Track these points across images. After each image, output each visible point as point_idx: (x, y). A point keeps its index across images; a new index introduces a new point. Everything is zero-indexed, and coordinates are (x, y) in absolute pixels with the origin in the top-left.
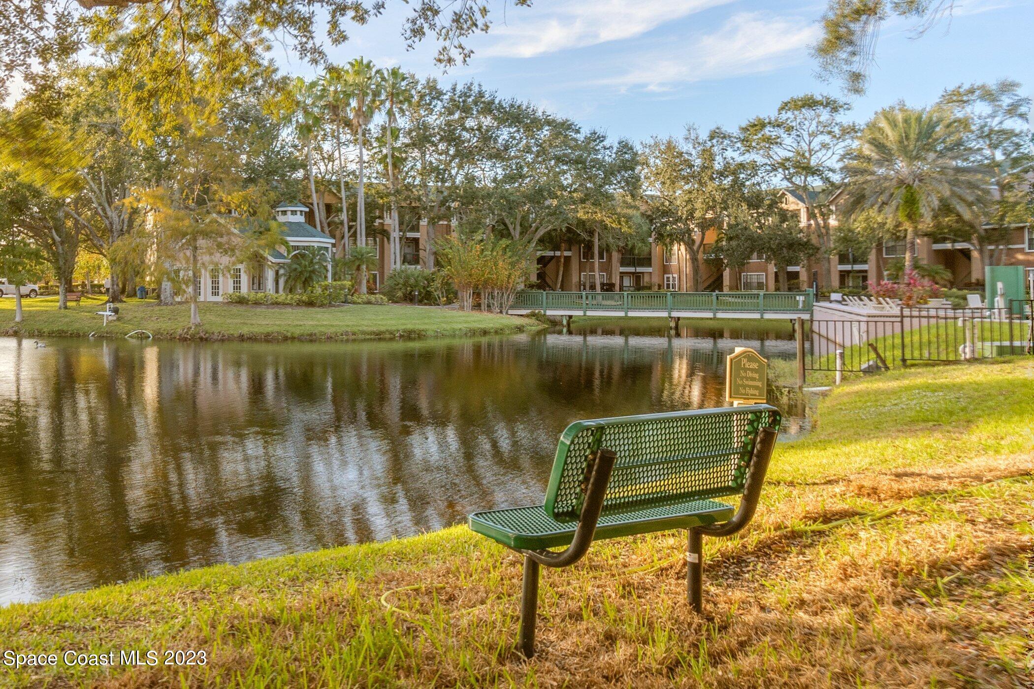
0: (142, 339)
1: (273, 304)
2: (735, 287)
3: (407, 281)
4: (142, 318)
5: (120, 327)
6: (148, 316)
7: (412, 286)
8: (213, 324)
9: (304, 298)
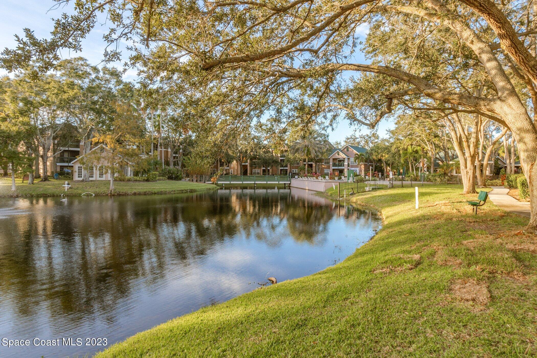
0: (88, 196)
1: (134, 181)
2: (251, 173)
3: (169, 172)
4: (83, 187)
5: (75, 192)
6: (84, 186)
7: (172, 174)
8: (119, 189)
9: (146, 178)
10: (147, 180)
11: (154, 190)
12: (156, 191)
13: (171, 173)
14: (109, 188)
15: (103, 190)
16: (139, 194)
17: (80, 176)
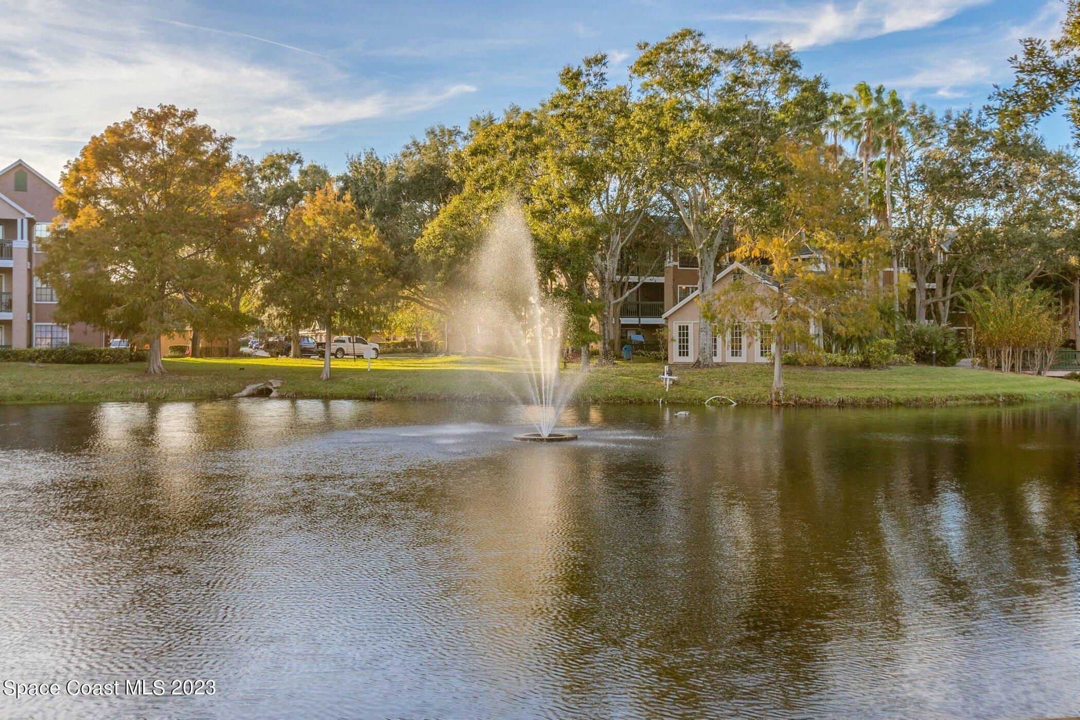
0: (721, 405)
1: (829, 365)
3: (918, 337)
4: (703, 382)
5: (688, 394)
6: (706, 380)
7: (927, 344)
8: (796, 389)
9: (860, 358)
10: (865, 365)
11: (893, 394)
12: (902, 398)
13: (924, 343)
14: (769, 386)
15: (754, 389)
16: (855, 405)
17: (684, 351)
